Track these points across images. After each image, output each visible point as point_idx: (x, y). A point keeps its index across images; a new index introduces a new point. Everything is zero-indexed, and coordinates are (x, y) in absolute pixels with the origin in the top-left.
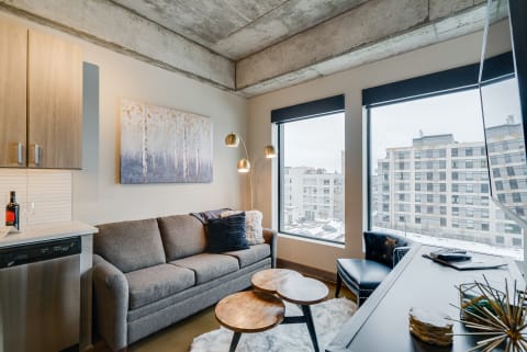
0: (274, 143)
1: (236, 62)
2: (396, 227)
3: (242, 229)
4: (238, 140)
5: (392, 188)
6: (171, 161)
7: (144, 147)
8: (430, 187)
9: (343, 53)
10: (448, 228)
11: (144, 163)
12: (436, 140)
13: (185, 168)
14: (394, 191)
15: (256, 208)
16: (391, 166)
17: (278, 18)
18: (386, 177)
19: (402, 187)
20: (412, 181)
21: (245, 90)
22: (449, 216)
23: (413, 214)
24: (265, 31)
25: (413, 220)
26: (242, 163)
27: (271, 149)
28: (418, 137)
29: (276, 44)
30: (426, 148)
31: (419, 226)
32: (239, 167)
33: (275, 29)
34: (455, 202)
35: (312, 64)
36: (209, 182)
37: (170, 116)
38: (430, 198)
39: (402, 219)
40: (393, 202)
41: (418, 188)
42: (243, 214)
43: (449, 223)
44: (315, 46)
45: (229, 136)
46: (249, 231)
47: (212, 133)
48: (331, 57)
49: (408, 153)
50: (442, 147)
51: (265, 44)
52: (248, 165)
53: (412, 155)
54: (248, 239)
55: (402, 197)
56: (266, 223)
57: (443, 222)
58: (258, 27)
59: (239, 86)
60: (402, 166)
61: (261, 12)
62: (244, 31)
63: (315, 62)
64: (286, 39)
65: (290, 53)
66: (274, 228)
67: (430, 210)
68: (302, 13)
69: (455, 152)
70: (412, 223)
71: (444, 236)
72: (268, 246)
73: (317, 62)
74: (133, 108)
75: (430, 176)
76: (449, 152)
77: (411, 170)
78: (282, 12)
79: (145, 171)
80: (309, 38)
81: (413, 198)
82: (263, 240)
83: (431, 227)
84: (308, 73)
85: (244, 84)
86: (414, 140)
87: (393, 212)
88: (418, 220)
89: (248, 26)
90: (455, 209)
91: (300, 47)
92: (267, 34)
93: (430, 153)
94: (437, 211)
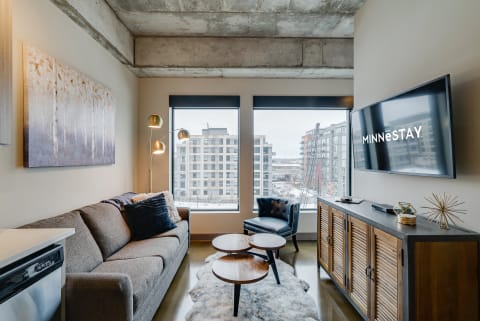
1: (137, 37)
2: (190, 200)
5: (187, 168)
6: (81, 138)
7: (54, 118)
8: (213, 166)
9: (249, 67)
10: (224, 196)
11: (55, 140)
12: (217, 131)
13: (93, 147)
14: (189, 171)
16: (187, 150)
17: (208, 20)
18: (183, 158)
19: (195, 167)
20: (201, 162)
21: (144, 69)
22: (224, 188)
23: (202, 188)
24: (188, 24)
25: (202, 192)
28: (206, 128)
29: (188, 37)
30: (211, 137)
31: (207, 196)
33: (198, 25)
34: (228, 177)
35: (225, 67)
36: (111, 163)
37: (80, 82)
38: (213, 175)
39: (195, 193)
40: (188, 180)
41: (206, 167)
42: (163, 195)
43: (224, 192)
44: (227, 53)
48: (240, 67)
49: (199, 140)
50: (221, 137)
51: (179, 32)
53: (202, 141)
55: (195, 175)
57: (221, 192)
58: (185, 18)
59: (138, 63)
60: (195, 150)
61: (199, 9)
62: (171, 15)
63: (227, 66)
64: (200, 36)
65: (203, 50)
67: (213, 184)
68: (227, 24)
69: (228, 141)
70: (201, 195)
71: (222, 202)
73: (228, 67)
74: (42, 61)
75: (213, 159)
76: (225, 142)
77: (201, 154)
78: (215, 17)
79: (55, 150)
80: (223, 45)
81: (202, 175)
82: (179, 218)
83: (214, 196)
84: (216, 72)
85: (145, 64)
86: (204, 130)
87: (189, 188)
88: (206, 193)
89: (178, 13)
90: (228, 182)
91: (214, 49)
92: (187, 27)
93: (213, 141)
94: (217, 184)
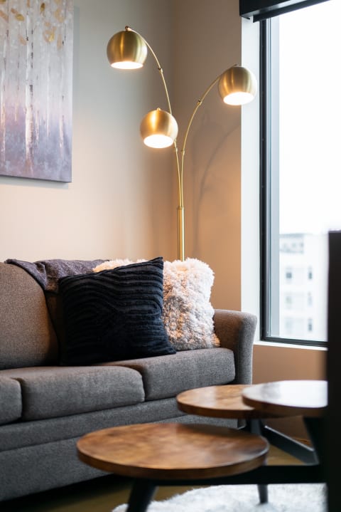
0: (249, 61)
3: (156, 304)
4: (143, 50)
15: (195, 253)
26: (154, 117)
27: (238, 76)
32: (144, 131)
36: (62, 182)
42: (158, 263)
45: (119, 35)
46: (175, 313)
47: (69, 44)
52: (173, 124)
54: (173, 334)
56: (225, 290)
66: (249, 307)
72: (227, 355)
